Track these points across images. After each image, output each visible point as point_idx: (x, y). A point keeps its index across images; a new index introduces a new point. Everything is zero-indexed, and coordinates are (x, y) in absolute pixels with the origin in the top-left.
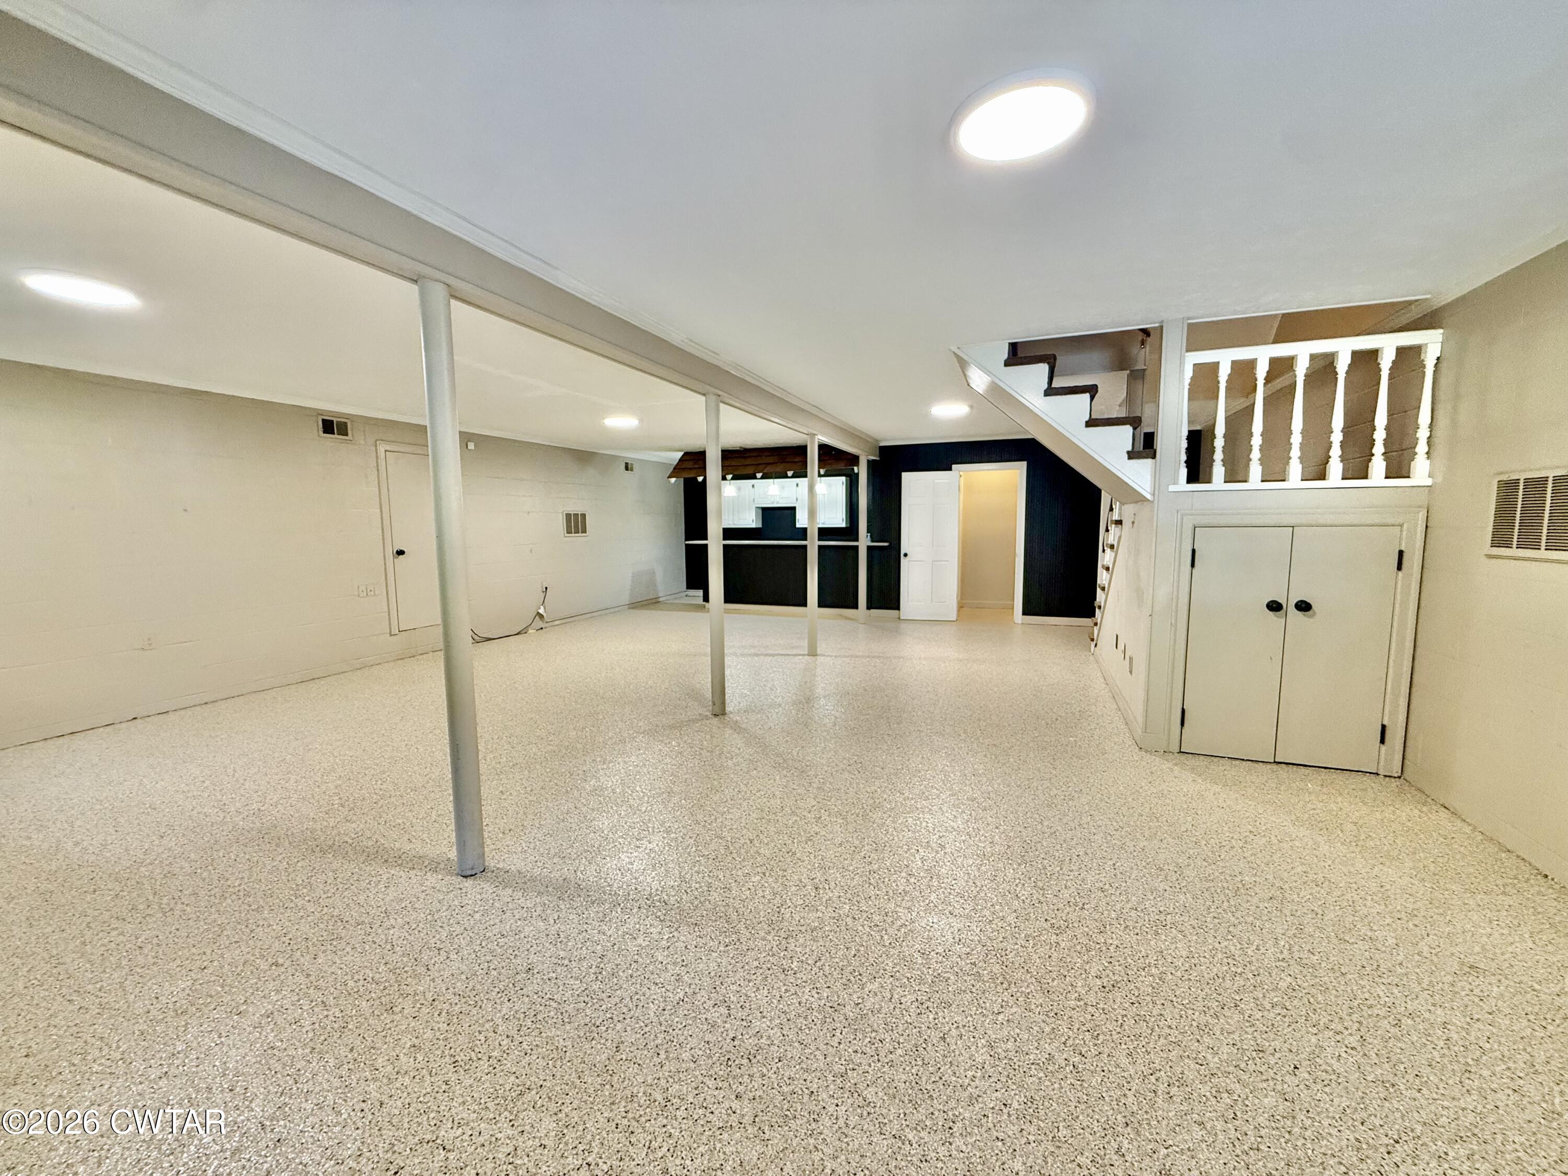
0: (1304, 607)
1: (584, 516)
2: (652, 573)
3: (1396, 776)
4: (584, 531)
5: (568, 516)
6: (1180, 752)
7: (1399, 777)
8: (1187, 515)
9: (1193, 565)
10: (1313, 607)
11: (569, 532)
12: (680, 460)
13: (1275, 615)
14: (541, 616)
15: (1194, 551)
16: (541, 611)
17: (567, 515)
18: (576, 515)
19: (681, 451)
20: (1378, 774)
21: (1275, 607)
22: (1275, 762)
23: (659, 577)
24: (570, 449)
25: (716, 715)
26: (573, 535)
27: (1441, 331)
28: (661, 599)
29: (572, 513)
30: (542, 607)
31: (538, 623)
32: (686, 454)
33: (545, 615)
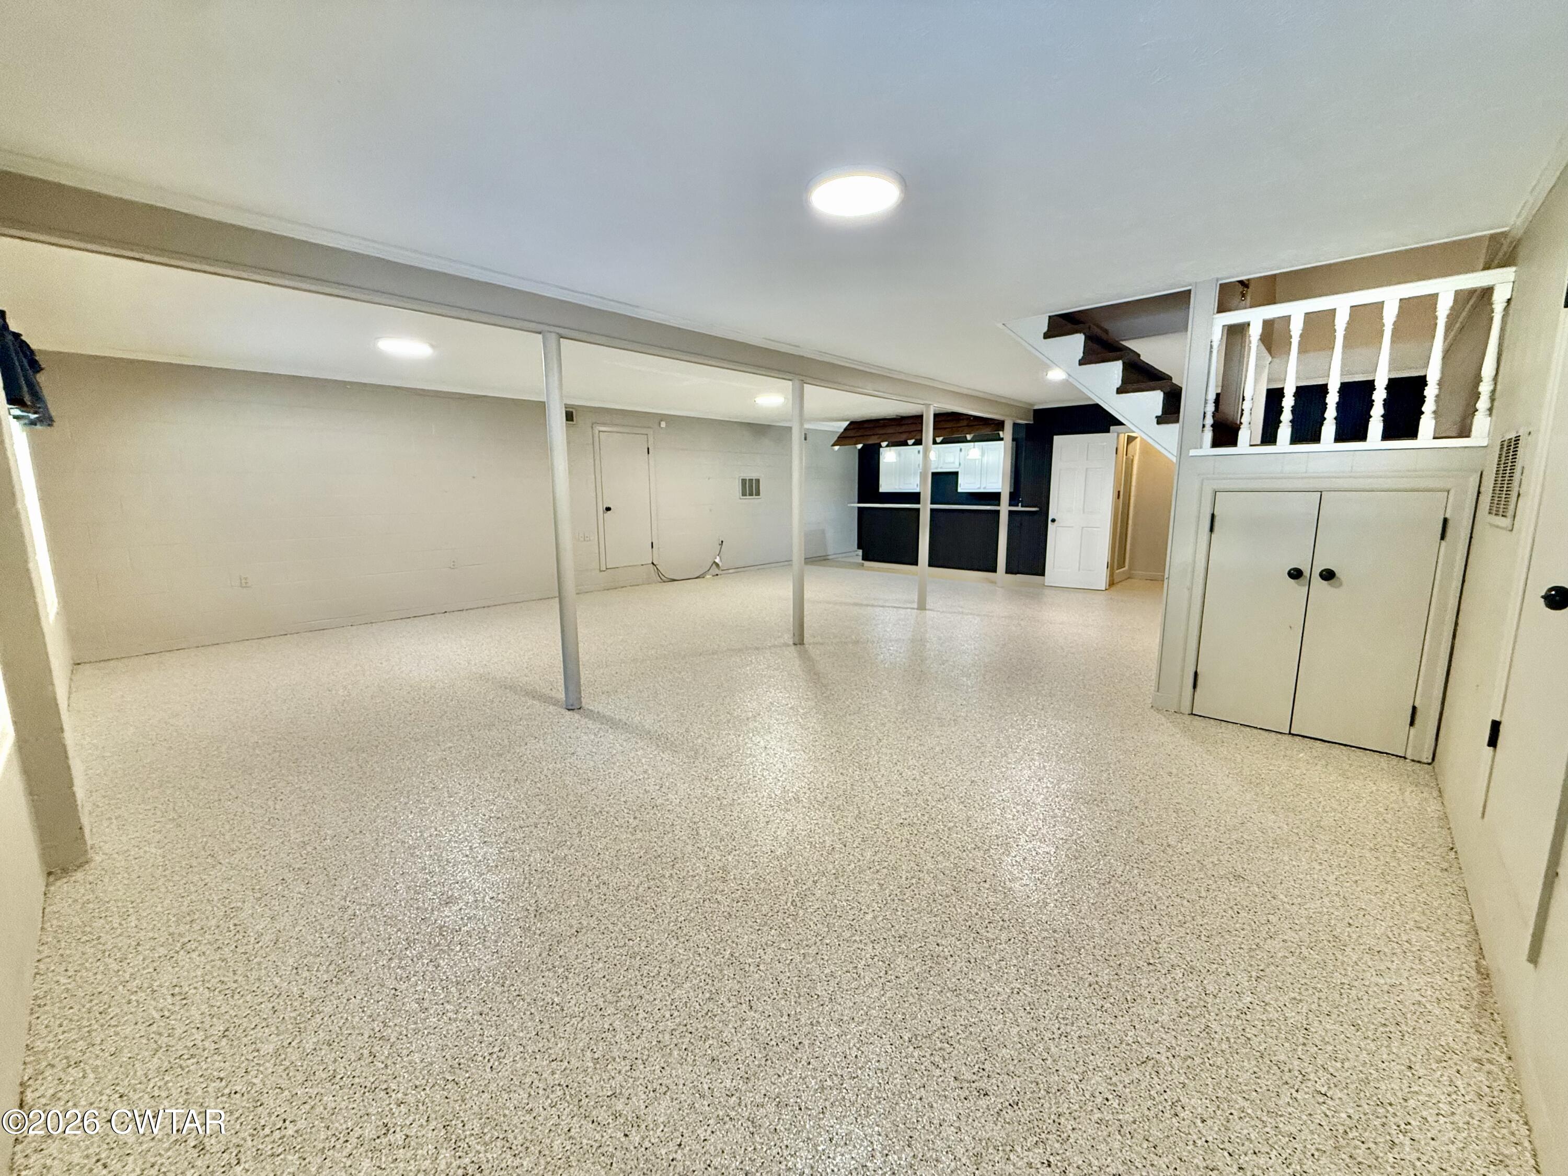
0: (1328, 575)
1: (758, 481)
2: (823, 532)
3: (1425, 761)
4: (758, 494)
5: (744, 481)
6: (1192, 714)
7: (1429, 764)
8: (1208, 479)
9: (1212, 529)
10: (1337, 575)
11: (744, 494)
12: (846, 429)
13: (1297, 583)
14: (717, 565)
15: (1213, 516)
16: (717, 560)
17: (742, 480)
18: (751, 480)
19: (847, 420)
20: (1405, 758)
21: (1295, 574)
22: (1290, 733)
23: (830, 535)
24: (749, 424)
25: (795, 644)
26: (748, 497)
27: (1513, 269)
28: (830, 557)
29: (747, 478)
30: (718, 557)
31: (715, 570)
32: (852, 423)
33: (720, 564)
